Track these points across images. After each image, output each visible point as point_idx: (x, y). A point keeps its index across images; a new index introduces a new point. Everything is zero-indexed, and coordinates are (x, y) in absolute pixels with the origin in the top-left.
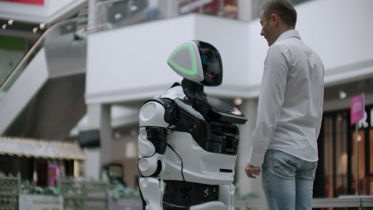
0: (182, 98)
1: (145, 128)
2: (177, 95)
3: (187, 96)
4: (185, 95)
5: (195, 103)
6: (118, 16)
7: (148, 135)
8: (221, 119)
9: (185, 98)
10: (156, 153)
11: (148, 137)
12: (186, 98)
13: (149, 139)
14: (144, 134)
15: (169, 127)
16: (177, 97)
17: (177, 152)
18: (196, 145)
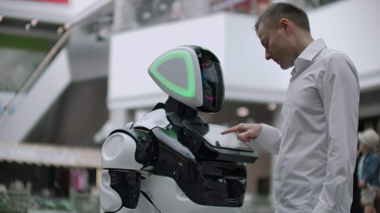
0: (164, 126)
1: (107, 171)
2: (157, 122)
3: (171, 123)
4: (168, 123)
5: (182, 134)
6: (147, 15)
7: (112, 181)
8: (218, 158)
9: (168, 127)
10: (124, 207)
11: (113, 184)
12: (170, 127)
13: (113, 187)
14: (106, 180)
15: (144, 169)
16: (156, 126)
17: (154, 204)
18: (182, 195)
